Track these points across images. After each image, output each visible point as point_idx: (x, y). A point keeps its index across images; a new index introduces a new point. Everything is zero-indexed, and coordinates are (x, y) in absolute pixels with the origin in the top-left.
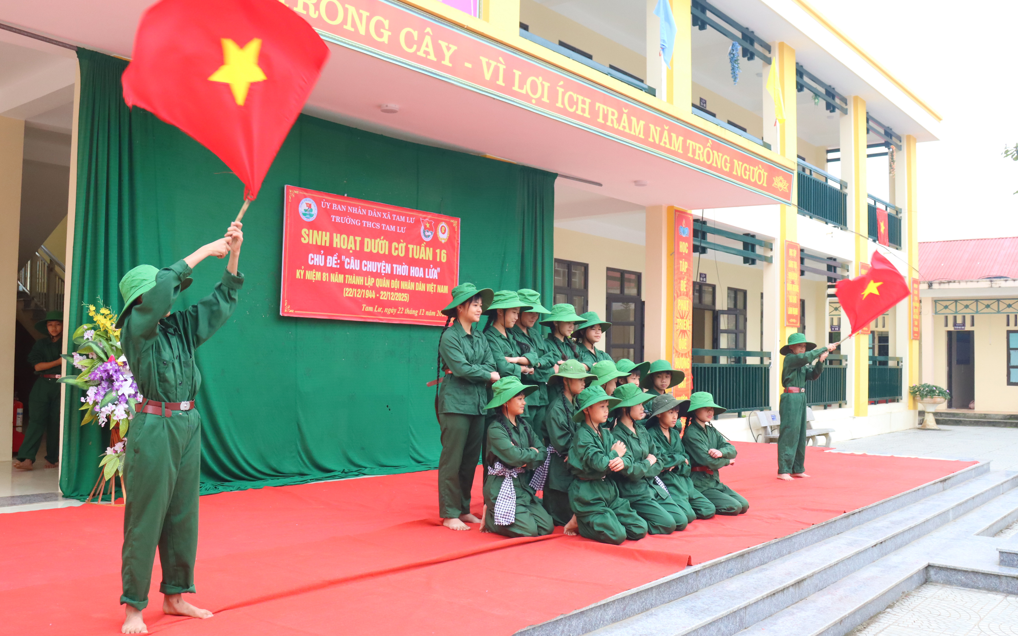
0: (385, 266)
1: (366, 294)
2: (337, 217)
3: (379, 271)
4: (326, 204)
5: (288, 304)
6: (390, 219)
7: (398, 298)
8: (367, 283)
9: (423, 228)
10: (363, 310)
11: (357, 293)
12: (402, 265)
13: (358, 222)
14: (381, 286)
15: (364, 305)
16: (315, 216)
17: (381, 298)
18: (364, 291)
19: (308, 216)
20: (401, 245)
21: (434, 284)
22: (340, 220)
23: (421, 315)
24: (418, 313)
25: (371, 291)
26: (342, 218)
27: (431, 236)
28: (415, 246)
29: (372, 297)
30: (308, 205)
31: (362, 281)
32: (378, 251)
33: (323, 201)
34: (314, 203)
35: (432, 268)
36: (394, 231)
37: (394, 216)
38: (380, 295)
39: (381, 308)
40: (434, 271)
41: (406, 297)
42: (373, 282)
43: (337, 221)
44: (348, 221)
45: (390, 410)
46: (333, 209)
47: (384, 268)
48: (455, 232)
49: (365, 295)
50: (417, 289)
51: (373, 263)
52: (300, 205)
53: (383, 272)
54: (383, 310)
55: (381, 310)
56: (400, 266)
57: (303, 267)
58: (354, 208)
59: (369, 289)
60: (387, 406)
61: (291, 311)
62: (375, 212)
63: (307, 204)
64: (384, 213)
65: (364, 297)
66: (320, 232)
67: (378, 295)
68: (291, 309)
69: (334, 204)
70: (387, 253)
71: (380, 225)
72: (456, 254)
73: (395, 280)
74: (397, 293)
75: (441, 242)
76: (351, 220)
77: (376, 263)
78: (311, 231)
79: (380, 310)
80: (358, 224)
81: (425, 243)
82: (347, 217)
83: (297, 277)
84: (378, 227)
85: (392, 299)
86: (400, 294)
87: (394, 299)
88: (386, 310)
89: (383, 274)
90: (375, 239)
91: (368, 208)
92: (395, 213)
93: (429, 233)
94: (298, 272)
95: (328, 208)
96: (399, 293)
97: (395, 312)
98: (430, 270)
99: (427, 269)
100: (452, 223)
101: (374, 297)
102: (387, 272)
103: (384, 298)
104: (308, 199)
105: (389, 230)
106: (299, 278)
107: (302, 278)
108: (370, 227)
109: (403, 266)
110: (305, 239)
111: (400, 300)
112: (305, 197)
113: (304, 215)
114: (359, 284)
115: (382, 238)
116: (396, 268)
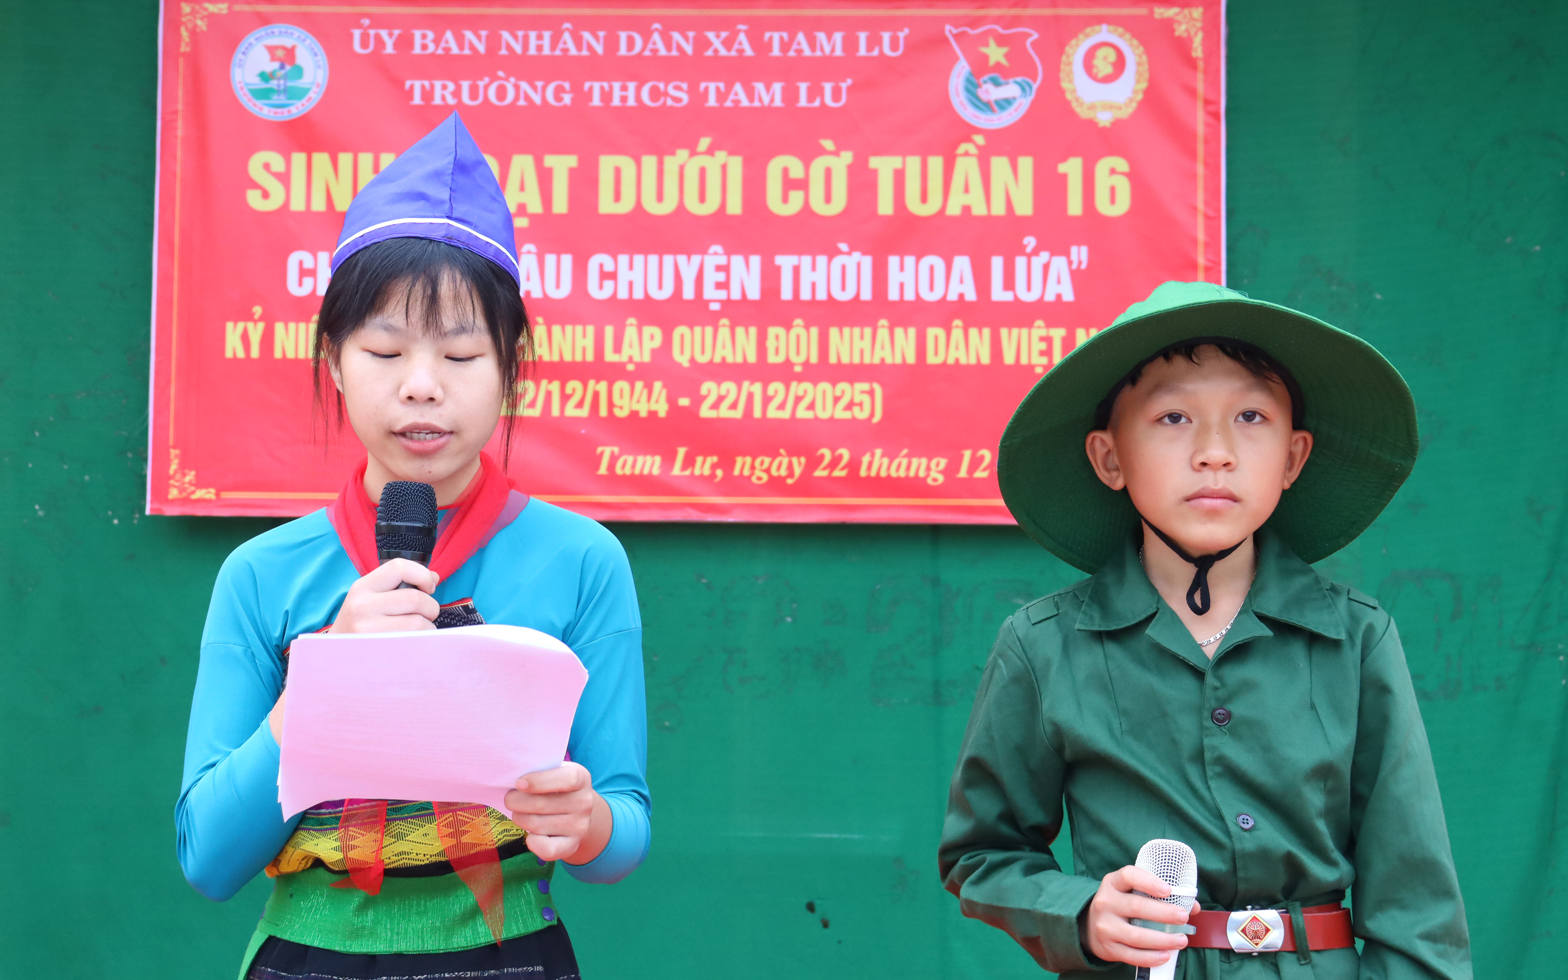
0: (725, 269)
1: (616, 400)
2: (438, 84)
3: (689, 293)
4: (378, 38)
5: (183, 467)
6: (749, 52)
7: (811, 407)
8: (618, 349)
9: (961, 70)
10: (603, 470)
11: (565, 398)
12: (832, 253)
13: (559, 91)
14: (702, 359)
15: (607, 452)
16: (315, 96)
17: (705, 412)
18: (602, 387)
19: (282, 99)
20: (819, 165)
21: (1049, 325)
22: (457, 94)
23: (970, 479)
24: (950, 471)
25: (639, 385)
26: (465, 85)
27: (1023, 104)
28: (913, 164)
29: (653, 414)
30: (280, 53)
31: (589, 343)
32: (681, 207)
33: (360, 26)
34: (311, 41)
35: (1036, 252)
36: (778, 102)
37: (776, 38)
38: (698, 400)
39: (712, 459)
40: (1046, 268)
41: (866, 399)
42: (657, 342)
43: (437, 101)
44: (501, 93)
45: (826, 925)
46: (417, 50)
47: (721, 277)
48: (1192, 63)
49: (611, 405)
50: (932, 359)
51: (653, 259)
52: (238, 56)
53: (710, 292)
54: (727, 463)
55: (714, 467)
56: (822, 260)
57: (258, 310)
58: (533, 35)
59: (631, 378)
60: (811, 907)
61: (200, 494)
62: (656, 37)
63: (271, 49)
64: (711, 35)
65: (603, 412)
66: (345, 159)
67: (684, 402)
68: (199, 484)
69: (418, 34)
70: (735, 207)
71: (693, 90)
72: (1200, 169)
73: (788, 327)
74: (807, 386)
75: (1091, 124)
76: (517, 87)
77: (668, 259)
78: (299, 159)
79: (704, 466)
80: (558, 98)
81: (980, 139)
82: (494, 78)
83: (229, 354)
84: (678, 100)
85: (773, 413)
86: (825, 386)
87: (786, 414)
88: (742, 465)
89: (715, 307)
90: (661, 151)
91: (612, 26)
92: (776, 25)
93: (1010, 90)
94: (233, 335)
95: (389, 49)
96: (815, 383)
97: (798, 471)
98: (1020, 262)
99: (997, 264)
100: (1168, 24)
101: (662, 409)
102: (736, 295)
103: (724, 412)
104: (277, 28)
105: (745, 103)
106: (241, 354)
107: (255, 353)
108: (631, 102)
109: (838, 261)
110: (266, 195)
111: (824, 415)
112: (264, 20)
113: (262, 94)
114: (568, 358)
115: (704, 143)
116: (796, 270)
